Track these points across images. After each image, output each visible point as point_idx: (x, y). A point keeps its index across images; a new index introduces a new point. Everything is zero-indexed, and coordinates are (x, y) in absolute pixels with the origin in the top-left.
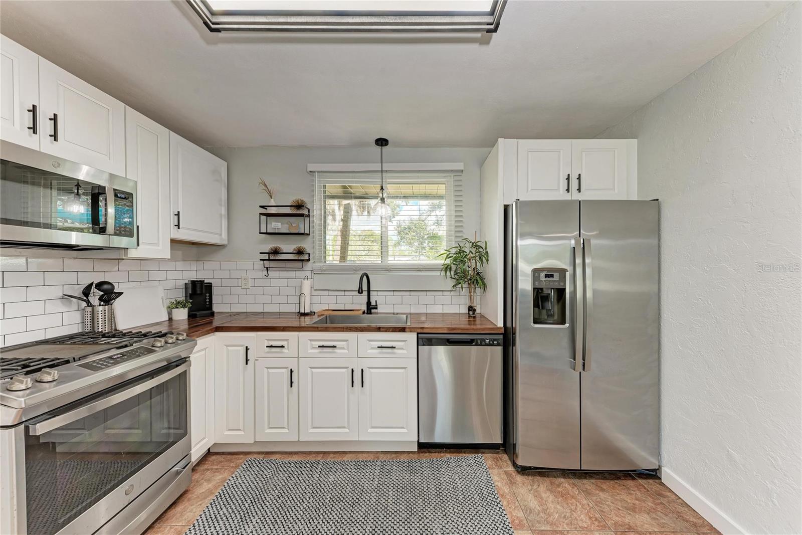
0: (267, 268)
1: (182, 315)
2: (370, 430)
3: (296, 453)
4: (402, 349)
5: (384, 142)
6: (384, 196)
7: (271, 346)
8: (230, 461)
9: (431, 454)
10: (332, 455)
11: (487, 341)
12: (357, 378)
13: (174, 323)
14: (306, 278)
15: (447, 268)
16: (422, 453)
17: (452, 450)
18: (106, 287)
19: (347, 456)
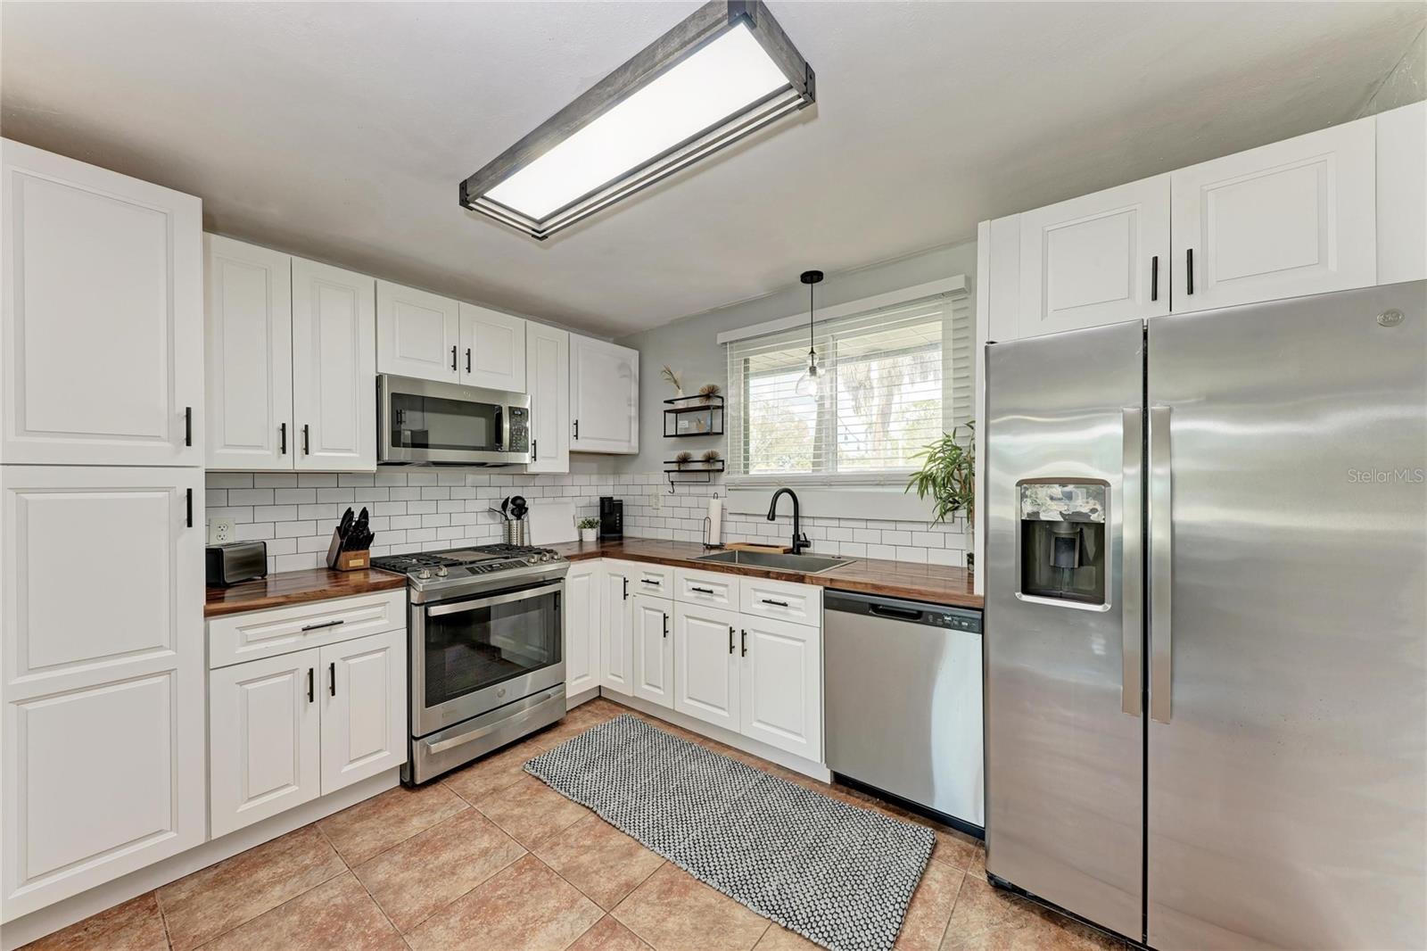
0: (672, 482)
1: (591, 535)
2: (755, 724)
3: (676, 726)
4: (799, 609)
5: (815, 277)
6: (815, 364)
7: (648, 581)
8: (611, 711)
9: (848, 797)
10: (712, 744)
11: (946, 618)
12: (738, 642)
13: (584, 544)
14: (716, 496)
15: (926, 479)
16: (836, 789)
17: (891, 806)
18: (519, 502)
19: (729, 752)
